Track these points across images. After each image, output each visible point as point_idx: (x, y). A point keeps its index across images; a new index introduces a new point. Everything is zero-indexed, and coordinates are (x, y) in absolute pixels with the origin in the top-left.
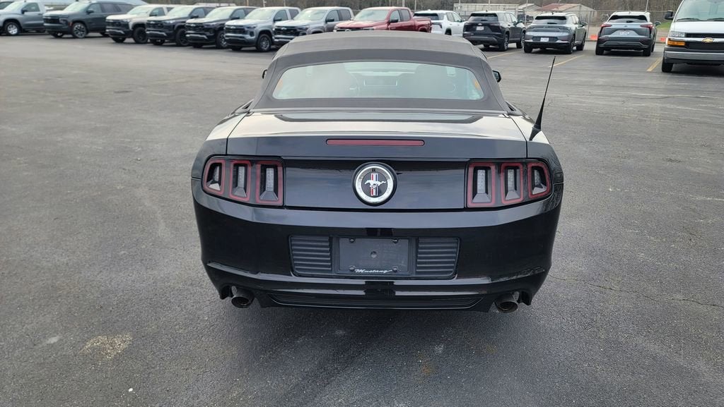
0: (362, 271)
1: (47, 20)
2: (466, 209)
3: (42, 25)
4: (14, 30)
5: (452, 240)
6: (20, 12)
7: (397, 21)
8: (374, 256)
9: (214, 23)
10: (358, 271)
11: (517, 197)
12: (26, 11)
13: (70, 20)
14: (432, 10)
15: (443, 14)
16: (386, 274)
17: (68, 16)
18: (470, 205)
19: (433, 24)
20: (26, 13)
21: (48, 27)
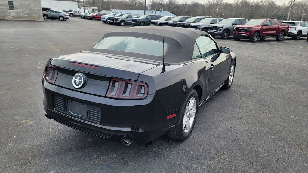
0: (72, 113)
1: (133, 21)
2: (105, 97)
3: (131, 22)
4: (123, 24)
5: (99, 108)
6: (126, 18)
7: (267, 25)
8: (77, 109)
9: (187, 24)
10: (71, 113)
11: (128, 96)
12: (128, 17)
13: (140, 21)
14: (292, 20)
15: (298, 23)
16: (79, 116)
17: (140, 20)
18: (107, 95)
19: (290, 27)
20: (128, 18)
21: (133, 24)
